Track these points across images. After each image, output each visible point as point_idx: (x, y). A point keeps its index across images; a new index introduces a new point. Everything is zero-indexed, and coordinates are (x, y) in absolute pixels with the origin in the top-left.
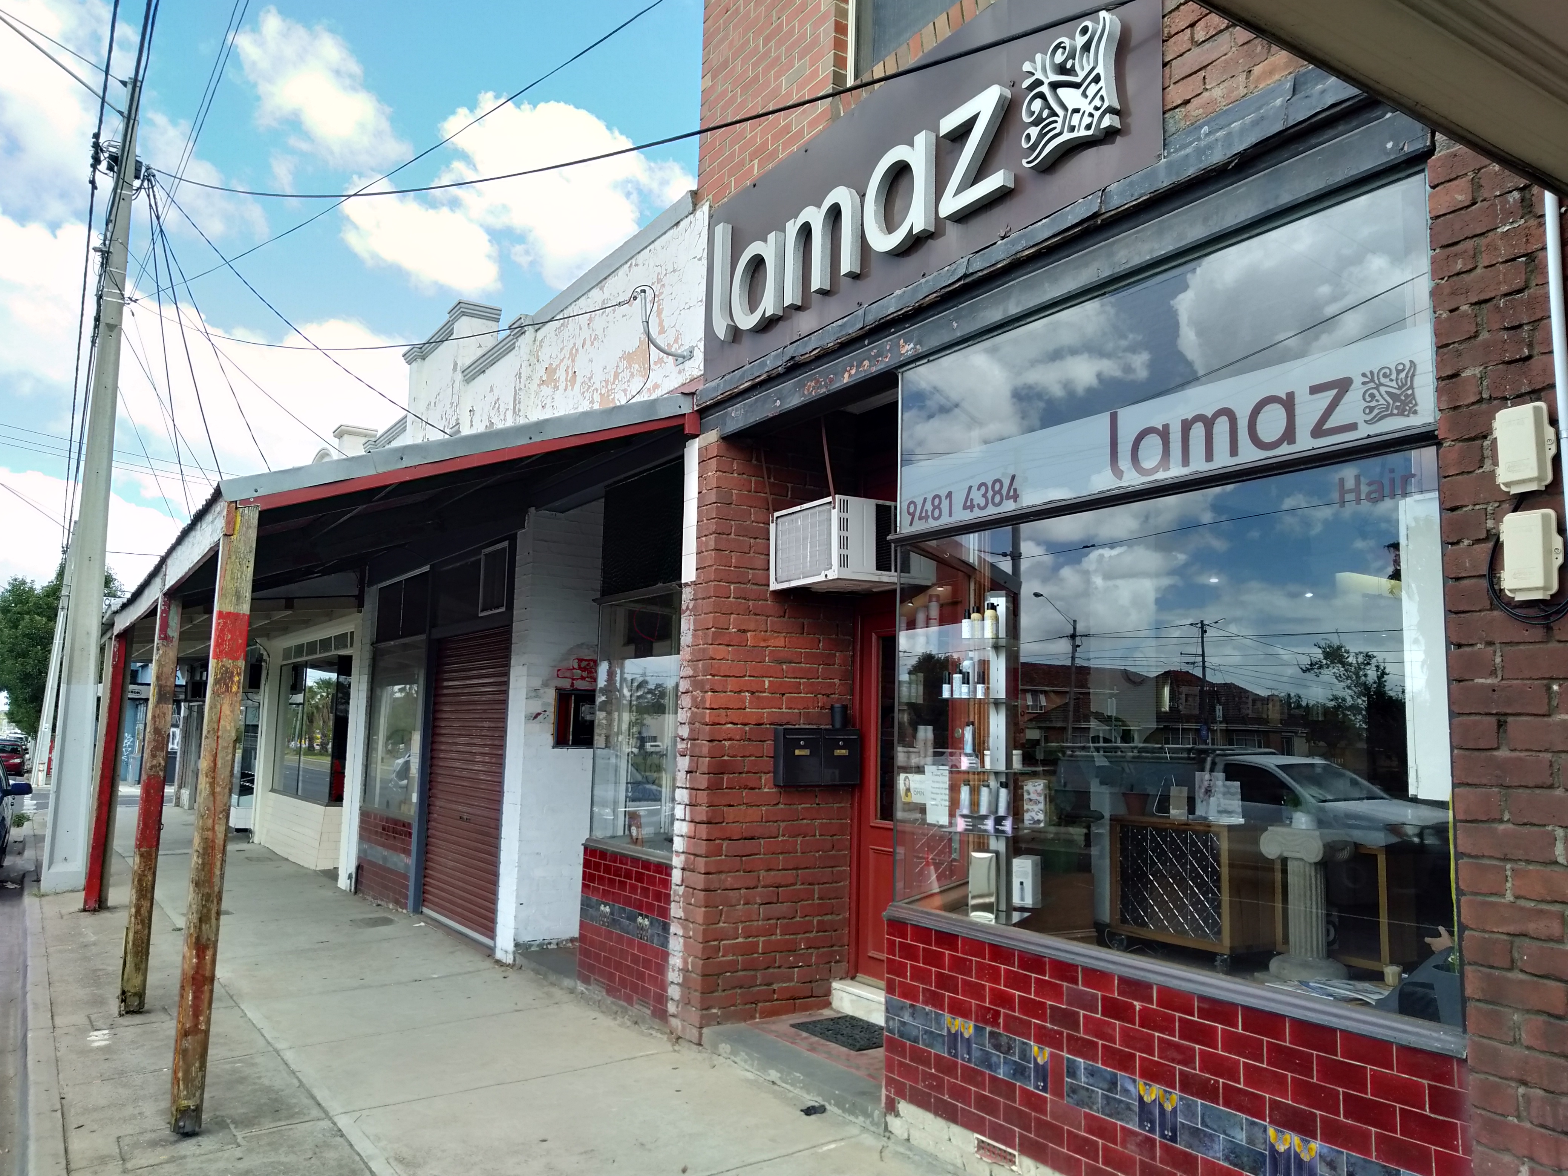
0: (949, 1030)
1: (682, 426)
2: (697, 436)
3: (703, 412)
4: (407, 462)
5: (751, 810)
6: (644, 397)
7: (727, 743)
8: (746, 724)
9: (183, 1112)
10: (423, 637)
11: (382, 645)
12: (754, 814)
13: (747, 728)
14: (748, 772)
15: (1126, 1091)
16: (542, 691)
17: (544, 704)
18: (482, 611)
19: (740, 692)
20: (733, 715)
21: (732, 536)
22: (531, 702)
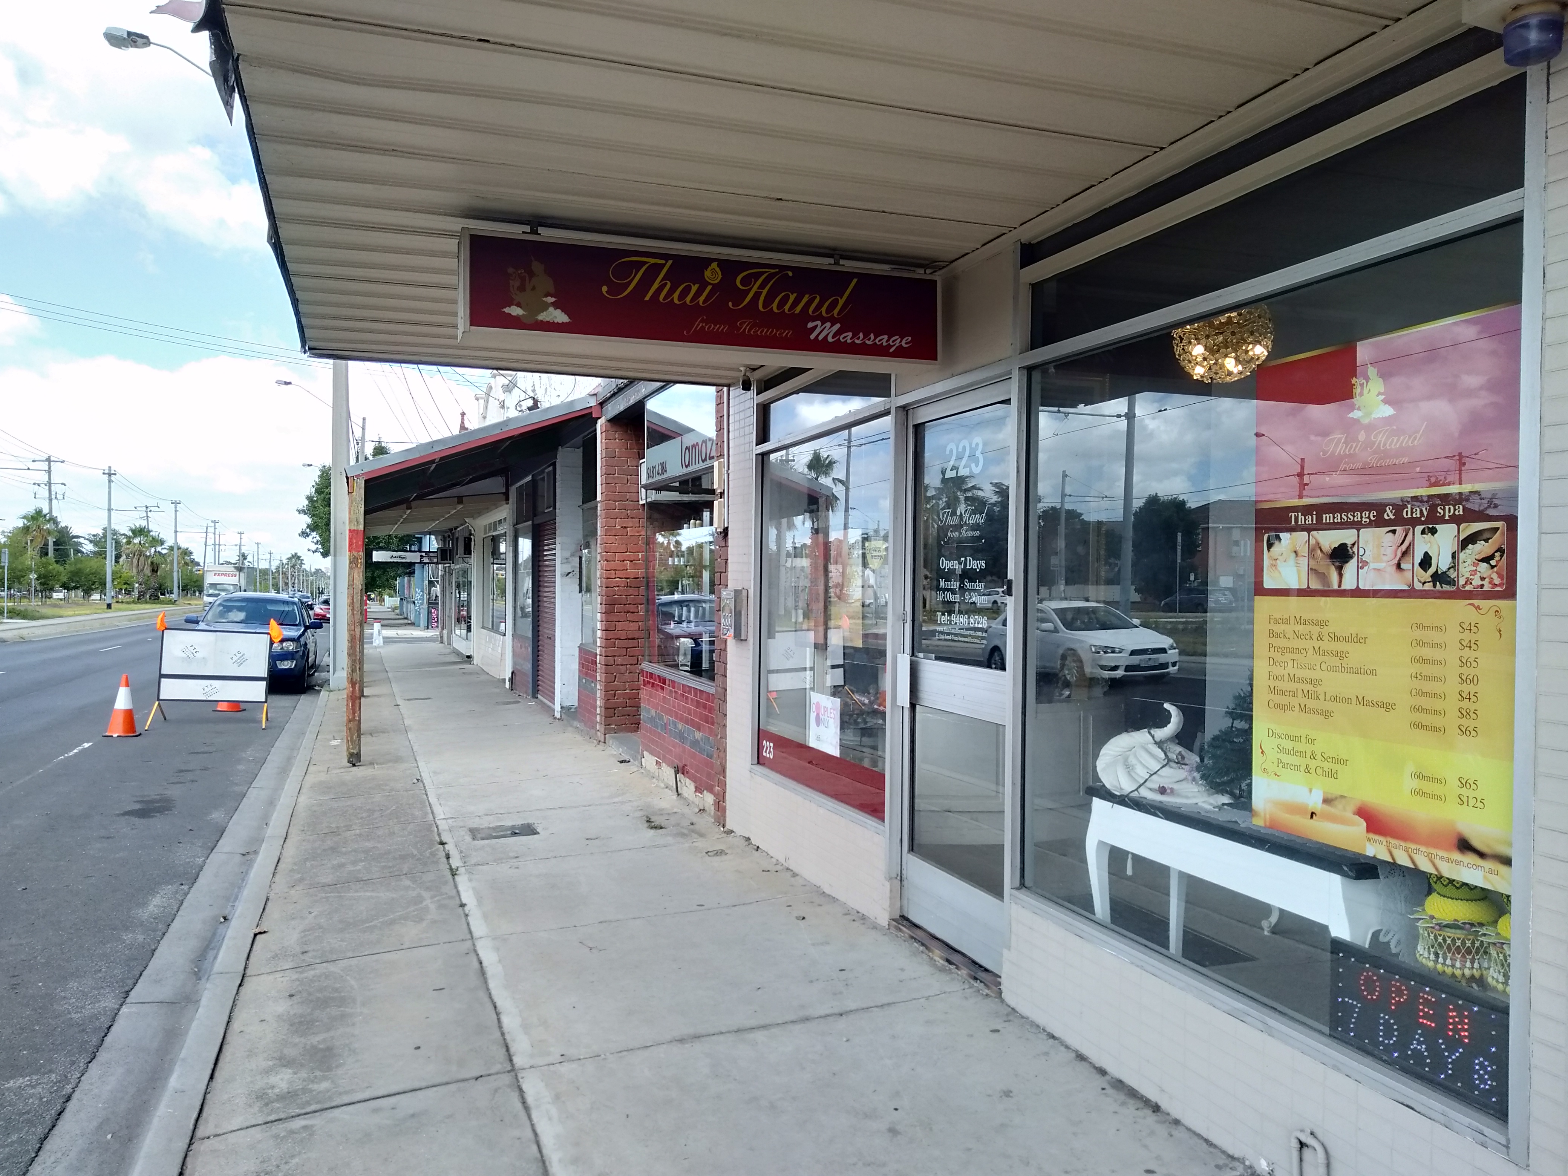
1: (591, 413)
2: (600, 418)
3: (601, 404)
4: (437, 449)
5: (632, 624)
6: (570, 399)
7: (616, 588)
8: (628, 578)
9: (351, 755)
10: (530, 523)
11: (518, 526)
12: (633, 625)
13: (628, 580)
14: (630, 604)
16: (571, 559)
17: (572, 567)
18: (547, 508)
19: (623, 561)
20: (619, 573)
21: (616, 475)
22: (564, 565)
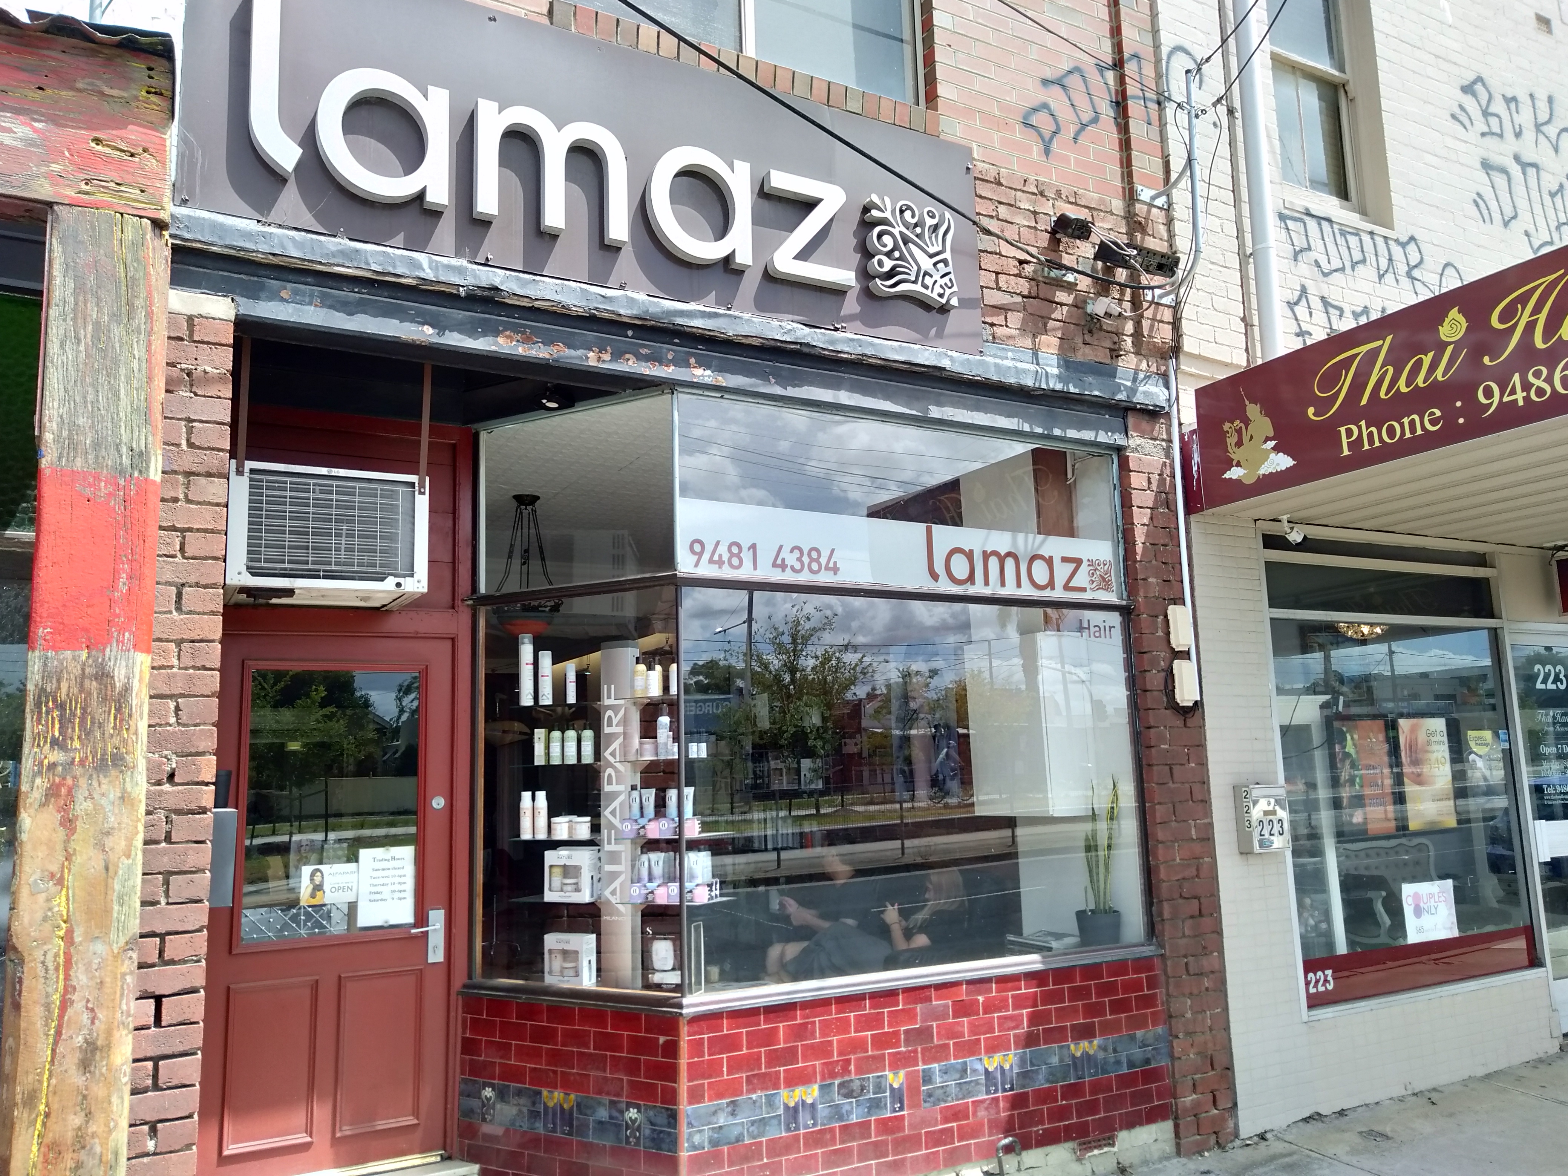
0: (786, 1107)
15: (974, 1071)
